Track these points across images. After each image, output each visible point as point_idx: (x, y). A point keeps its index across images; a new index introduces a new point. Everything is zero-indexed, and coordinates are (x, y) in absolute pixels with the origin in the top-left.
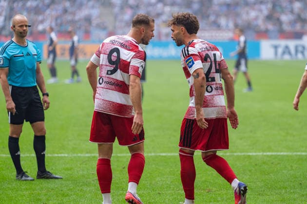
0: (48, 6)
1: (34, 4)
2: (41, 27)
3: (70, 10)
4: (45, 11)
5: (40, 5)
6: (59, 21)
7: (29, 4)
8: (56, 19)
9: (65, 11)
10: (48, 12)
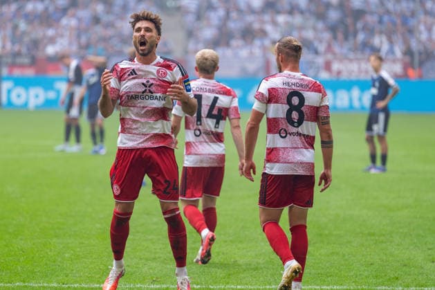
0: (64, 11)
1: (40, 7)
2: (51, 50)
3: (105, 18)
4: (58, 20)
5: (51, 9)
6: (84, 40)
7: (30, 7)
8: (79, 36)
9: (96, 20)
10: (64, 21)
